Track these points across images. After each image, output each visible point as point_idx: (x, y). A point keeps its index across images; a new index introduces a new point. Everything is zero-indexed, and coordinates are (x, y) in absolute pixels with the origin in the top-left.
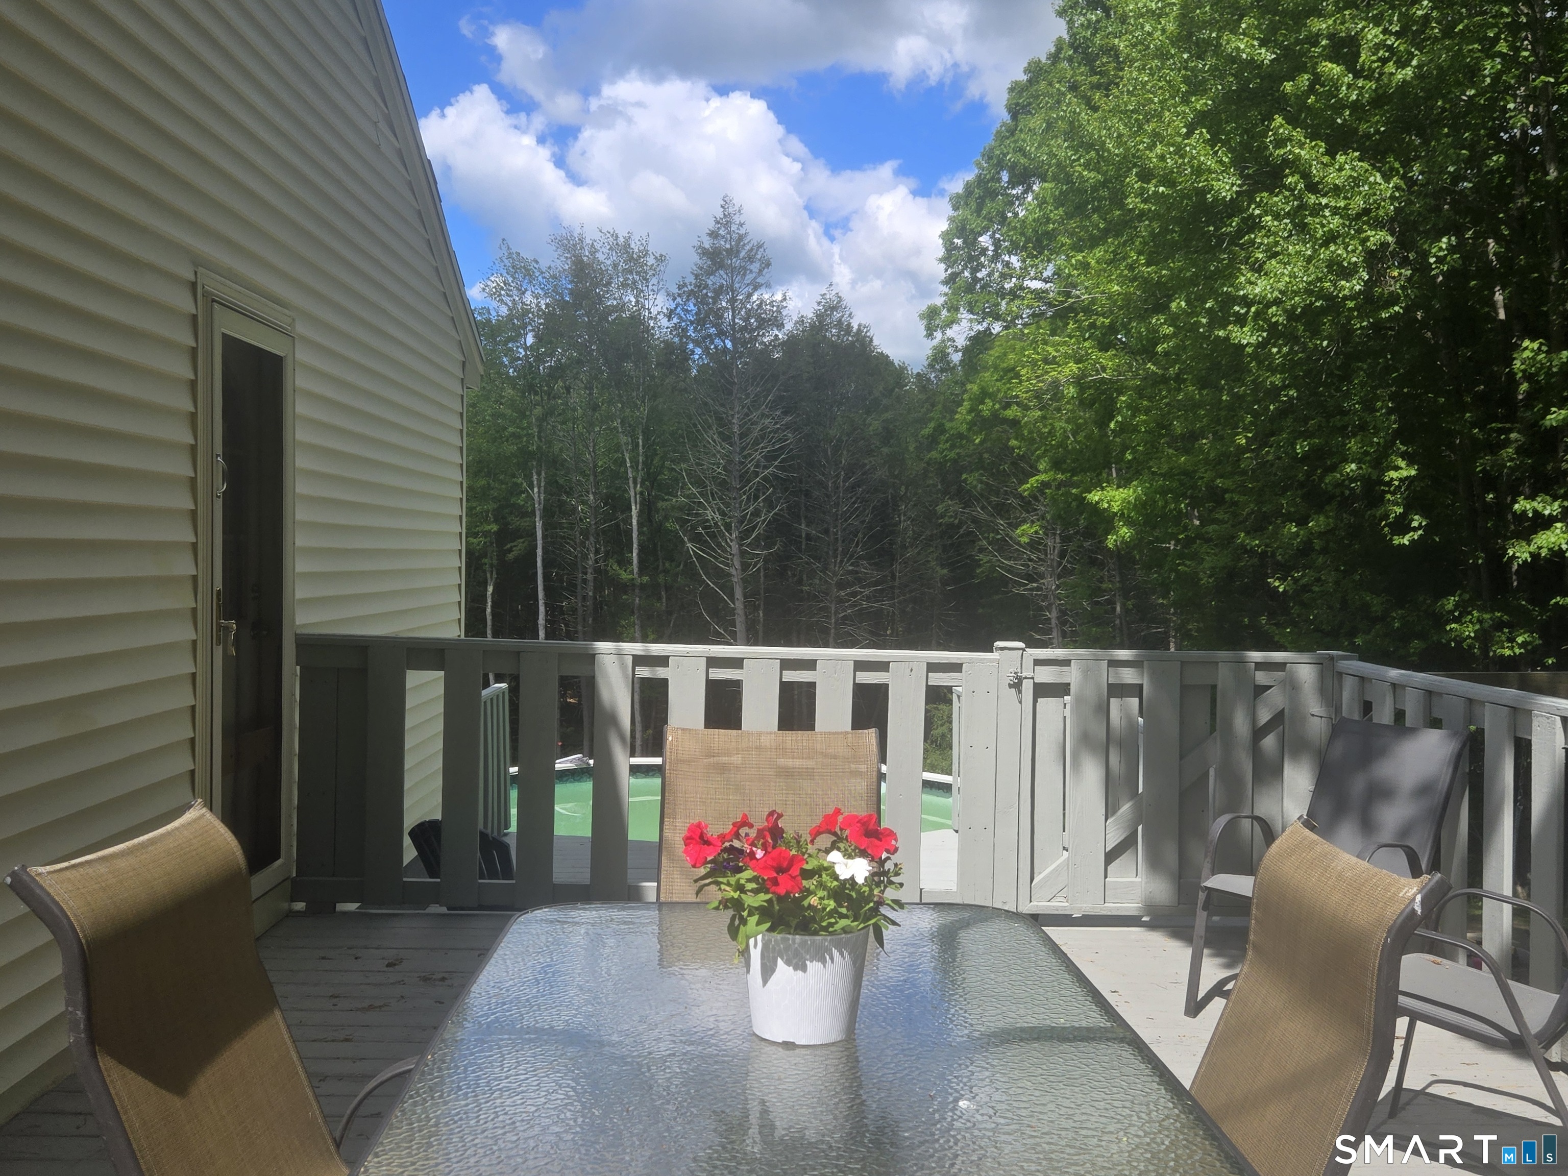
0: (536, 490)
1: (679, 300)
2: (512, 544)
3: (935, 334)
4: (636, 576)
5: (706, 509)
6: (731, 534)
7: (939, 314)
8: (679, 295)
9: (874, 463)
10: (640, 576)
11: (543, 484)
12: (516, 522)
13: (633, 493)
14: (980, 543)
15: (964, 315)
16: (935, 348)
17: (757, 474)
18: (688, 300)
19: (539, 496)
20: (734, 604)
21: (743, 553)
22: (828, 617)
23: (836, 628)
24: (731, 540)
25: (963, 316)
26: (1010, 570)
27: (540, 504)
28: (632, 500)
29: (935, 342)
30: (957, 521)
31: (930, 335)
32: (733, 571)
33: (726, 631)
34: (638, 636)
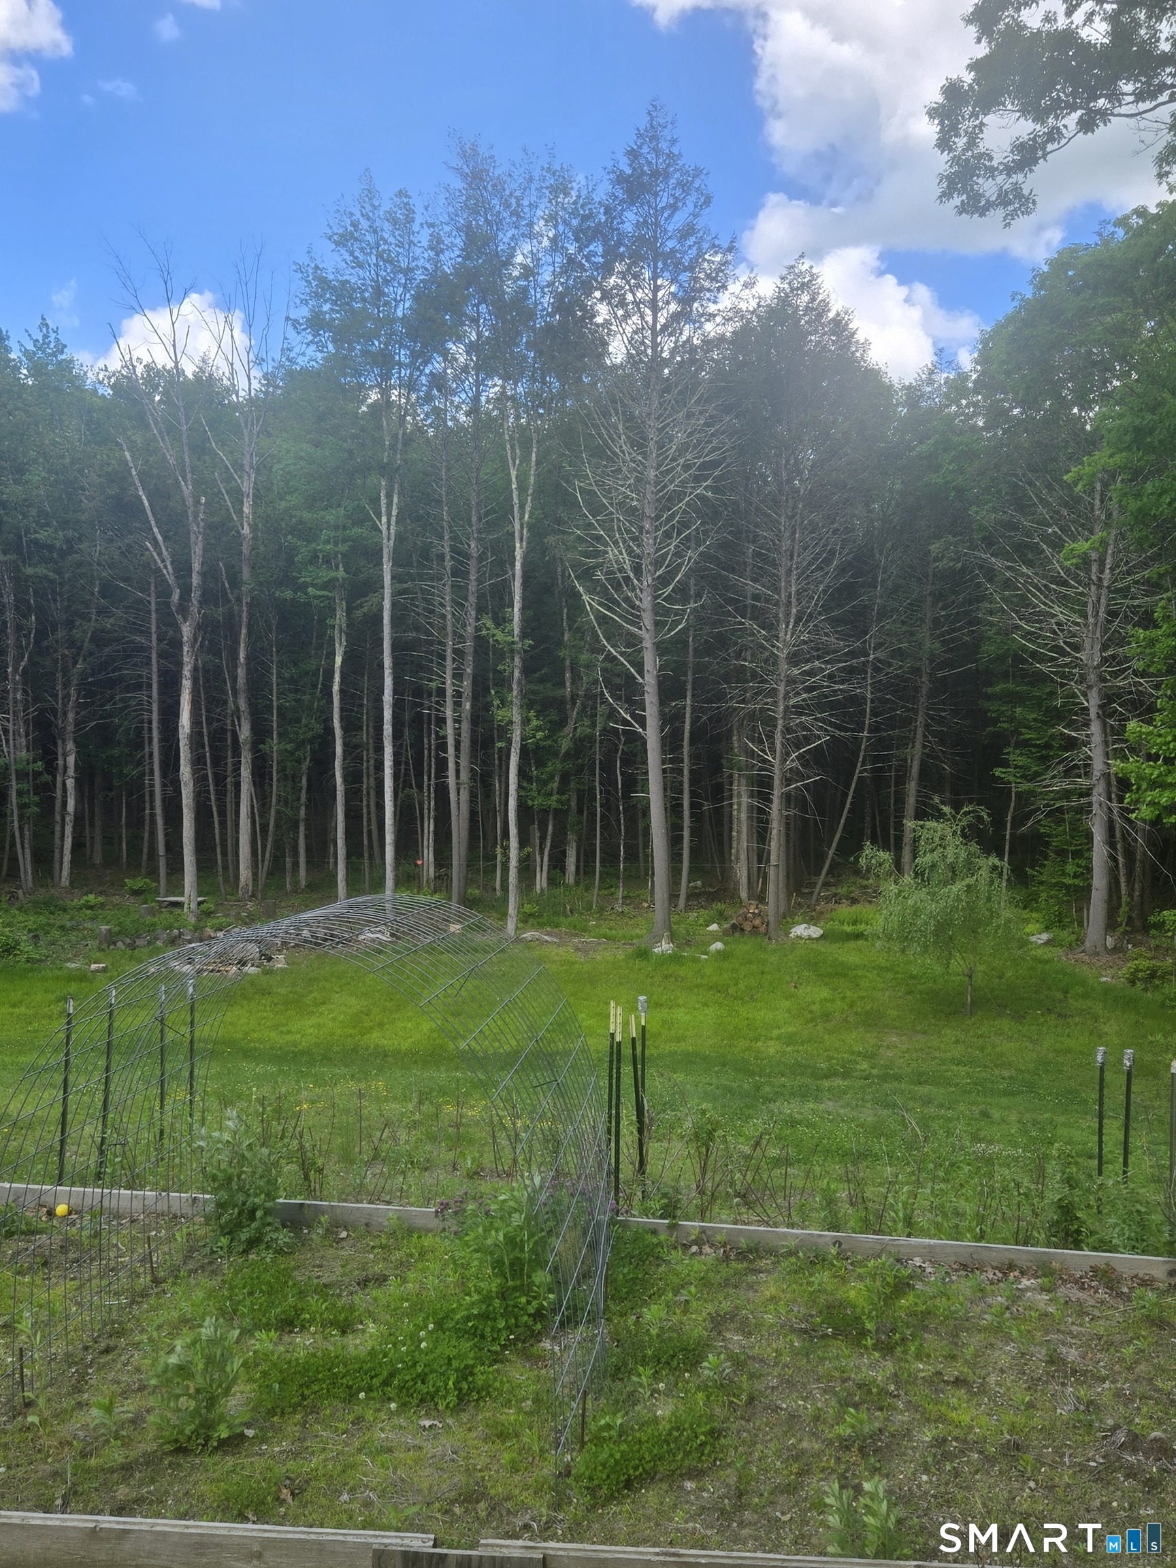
0: (384, 519)
4: (516, 639)
5: (607, 545)
6: (641, 582)
10: (522, 639)
11: (394, 513)
13: (519, 523)
14: (990, 601)
19: (389, 529)
20: (643, 678)
21: (657, 609)
22: (776, 704)
23: (784, 718)
24: (642, 590)
26: (1031, 639)
27: (389, 539)
28: (517, 535)
30: (959, 565)
32: (643, 633)
33: (633, 716)
34: (517, 718)
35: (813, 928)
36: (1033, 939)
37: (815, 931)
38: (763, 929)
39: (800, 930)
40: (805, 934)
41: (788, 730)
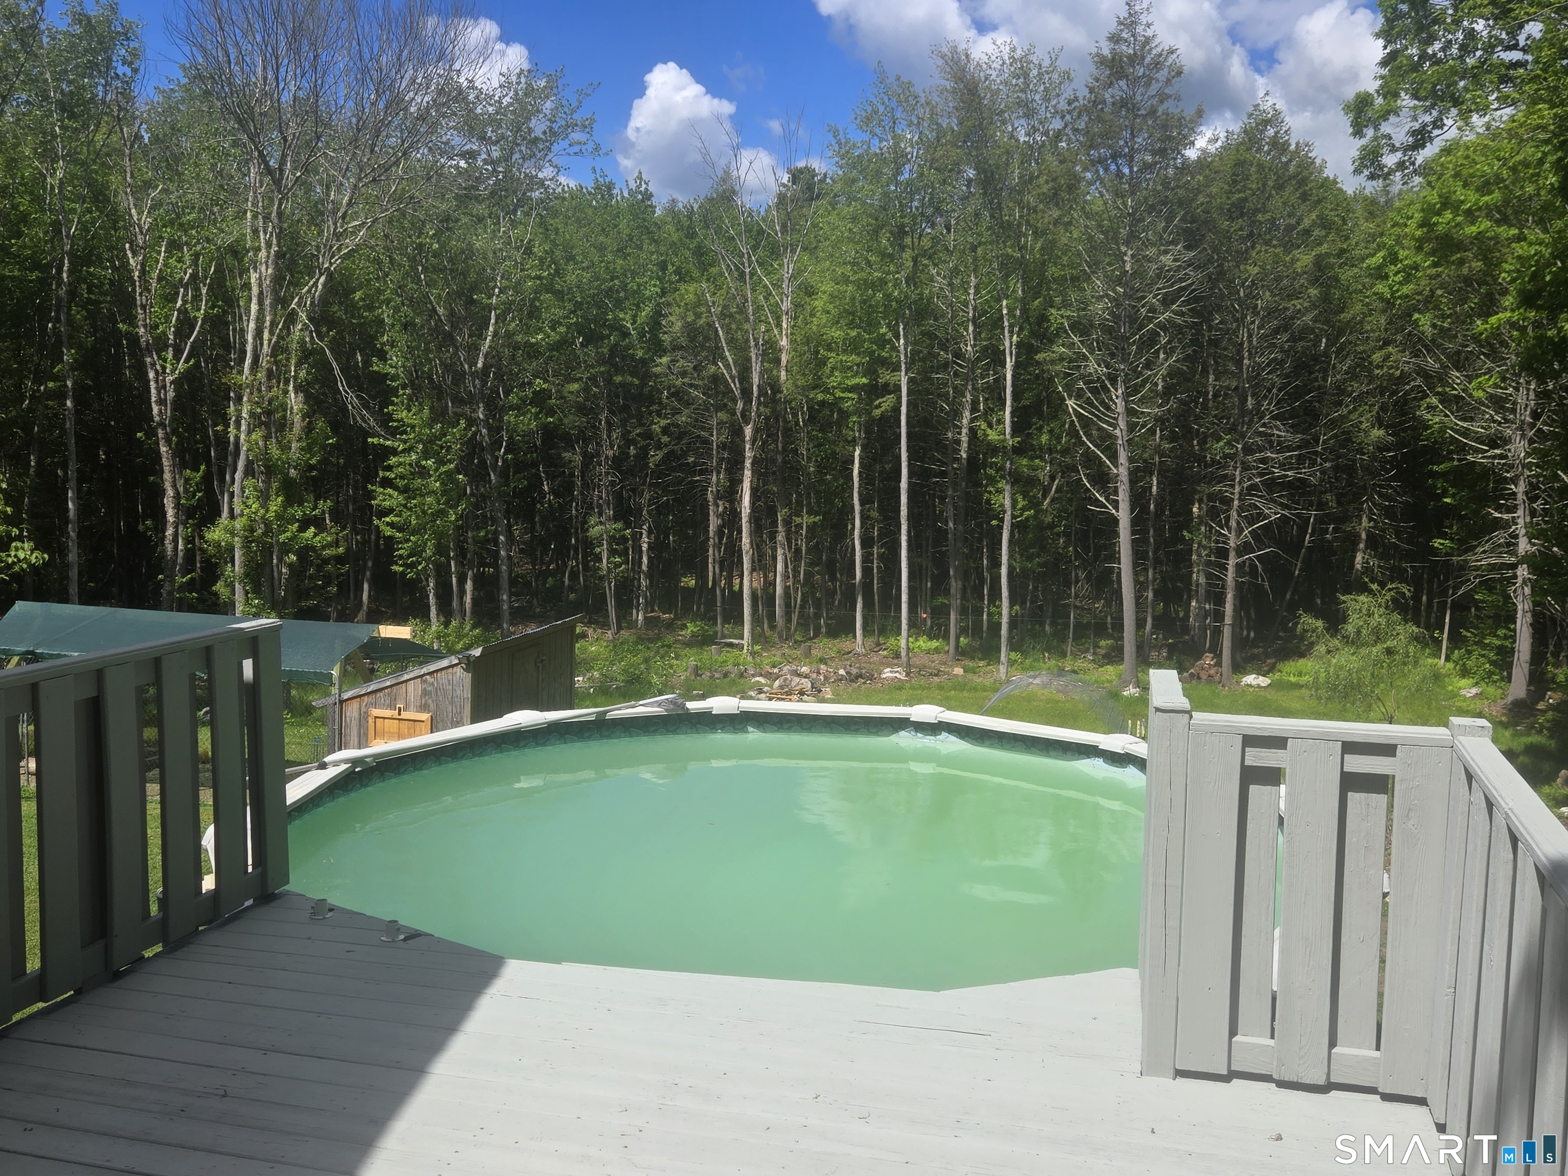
0: (902, 341)
1: (1068, 117)
2: (880, 400)
3: (1365, 130)
4: (1008, 437)
5: (1089, 360)
6: (1116, 390)
7: (1372, 104)
8: (1069, 112)
9: (1298, 307)
10: (1013, 436)
11: (910, 335)
12: (885, 376)
13: (1009, 342)
14: (1428, 400)
15: (1406, 101)
16: (1364, 148)
17: (1150, 320)
18: (1079, 117)
19: (905, 348)
20: (1117, 468)
21: (1130, 412)
22: (1233, 486)
23: (1240, 499)
24: (1117, 397)
25: (1404, 103)
26: (1465, 433)
27: (906, 355)
28: (1007, 351)
29: (1364, 141)
30: (1398, 373)
31: (1358, 132)
32: (1118, 432)
33: (1107, 499)
34: (1007, 503)
35: (1261, 678)
36: (1463, 692)
37: (1264, 681)
38: (1217, 678)
39: (1251, 679)
40: (1254, 683)
41: (1241, 509)
